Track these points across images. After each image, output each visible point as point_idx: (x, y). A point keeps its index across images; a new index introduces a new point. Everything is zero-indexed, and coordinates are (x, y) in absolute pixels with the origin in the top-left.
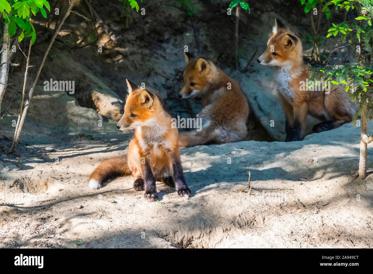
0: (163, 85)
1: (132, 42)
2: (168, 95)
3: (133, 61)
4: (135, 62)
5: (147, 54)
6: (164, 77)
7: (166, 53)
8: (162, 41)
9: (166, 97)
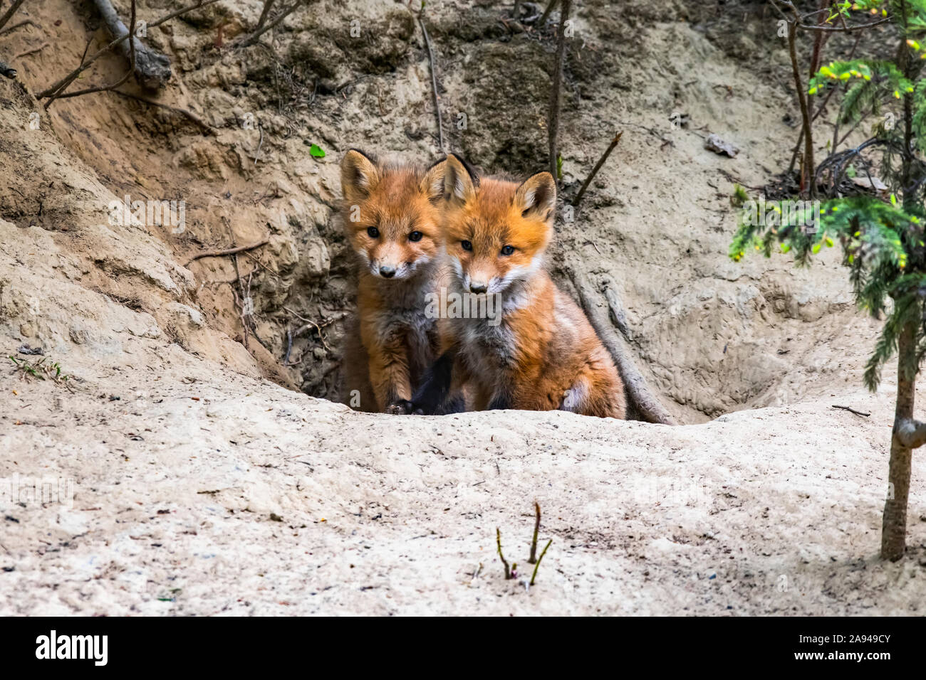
0: (320, 228)
1: (233, 89)
2: (335, 260)
3: (233, 147)
4: (238, 150)
5: (277, 129)
6: (326, 203)
7: (338, 130)
8: (325, 91)
9: (327, 266)
